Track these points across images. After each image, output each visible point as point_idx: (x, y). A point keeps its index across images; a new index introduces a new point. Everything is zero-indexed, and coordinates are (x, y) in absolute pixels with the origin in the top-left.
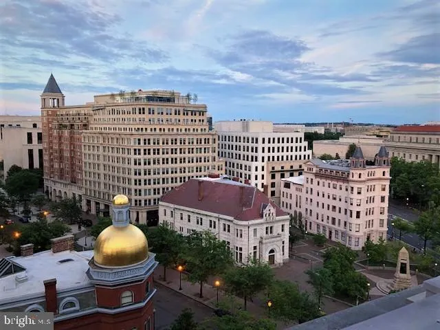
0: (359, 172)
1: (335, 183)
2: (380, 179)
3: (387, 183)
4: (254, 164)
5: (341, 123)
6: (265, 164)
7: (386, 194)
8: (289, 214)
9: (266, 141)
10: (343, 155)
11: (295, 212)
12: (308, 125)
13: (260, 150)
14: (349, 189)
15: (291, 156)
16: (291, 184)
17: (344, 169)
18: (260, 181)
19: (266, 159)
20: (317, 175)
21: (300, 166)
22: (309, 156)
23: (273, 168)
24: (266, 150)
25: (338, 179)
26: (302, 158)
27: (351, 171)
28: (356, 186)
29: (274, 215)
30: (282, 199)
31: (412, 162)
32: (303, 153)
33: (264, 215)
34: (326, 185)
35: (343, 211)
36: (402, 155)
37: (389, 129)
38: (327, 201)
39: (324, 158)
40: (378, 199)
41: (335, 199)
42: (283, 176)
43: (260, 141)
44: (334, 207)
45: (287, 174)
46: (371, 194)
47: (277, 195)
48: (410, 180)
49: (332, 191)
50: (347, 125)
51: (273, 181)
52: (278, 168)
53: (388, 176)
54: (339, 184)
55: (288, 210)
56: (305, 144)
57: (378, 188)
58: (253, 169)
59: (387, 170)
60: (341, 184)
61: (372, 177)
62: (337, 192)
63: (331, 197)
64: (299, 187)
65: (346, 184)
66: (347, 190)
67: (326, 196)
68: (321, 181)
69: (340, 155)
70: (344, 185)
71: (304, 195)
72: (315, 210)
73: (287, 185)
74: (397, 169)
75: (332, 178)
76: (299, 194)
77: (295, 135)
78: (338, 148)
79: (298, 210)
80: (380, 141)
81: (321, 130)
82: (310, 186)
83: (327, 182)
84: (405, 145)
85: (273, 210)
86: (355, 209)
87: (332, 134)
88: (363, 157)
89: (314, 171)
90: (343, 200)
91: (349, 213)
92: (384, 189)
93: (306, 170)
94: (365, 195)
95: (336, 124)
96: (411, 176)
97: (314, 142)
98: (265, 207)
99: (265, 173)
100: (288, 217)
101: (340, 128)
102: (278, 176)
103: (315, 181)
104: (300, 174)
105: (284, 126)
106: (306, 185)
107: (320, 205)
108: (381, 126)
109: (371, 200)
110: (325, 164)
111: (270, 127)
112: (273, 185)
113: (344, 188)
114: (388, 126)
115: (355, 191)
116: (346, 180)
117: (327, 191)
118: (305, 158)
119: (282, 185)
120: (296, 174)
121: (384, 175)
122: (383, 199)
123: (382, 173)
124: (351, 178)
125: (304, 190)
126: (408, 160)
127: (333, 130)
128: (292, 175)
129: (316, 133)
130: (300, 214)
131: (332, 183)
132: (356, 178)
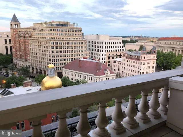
0: (144, 56)
1: (134, 61)
2: (152, 59)
3: (155, 61)
4: (101, 53)
5: (137, 36)
6: (106, 53)
7: (155, 65)
8: (115, 73)
9: (107, 43)
10: (137, 50)
11: (118, 72)
12: (123, 37)
13: (104, 47)
14: (140, 63)
15: (120, 50)
16: (116, 61)
17: (138, 55)
18: (104, 60)
19: (106, 51)
20: (127, 57)
21: (120, 54)
22: (124, 50)
23: (109, 55)
24: (107, 47)
25: (136, 59)
26: (121, 51)
27: (141, 56)
28: (143, 62)
29: (110, 73)
30: (113, 67)
31: (165, 53)
32: (121, 49)
33: (106, 74)
34: (131, 62)
35: (137, 72)
36: (161, 49)
37: (157, 39)
38: (131, 68)
39: (130, 51)
40: (151, 67)
41: (134, 67)
42: (113, 58)
43: (104, 43)
44: (134, 71)
45: (115, 57)
46: (149, 65)
47: (110, 66)
48: (164, 60)
49: (133, 64)
50: (139, 37)
51: (109, 60)
52: (111, 55)
53: (155, 58)
54: (136, 61)
55: (115, 72)
56: (122, 45)
57: (152, 63)
58: (101, 55)
59: (156, 56)
60: (137, 61)
61: (149, 58)
62: (135, 65)
63: (132, 66)
64: (120, 63)
65: (138, 61)
66: (139, 64)
67: (130, 66)
68: (129, 60)
69: (136, 50)
70: (138, 62)
71: (121, 66)
72: (126, 72)
73: (115, 62)
74: (160, 55)
75: (133, 59)
76: (119, 65)
77: (118, 41)
78: (136, 47)
79: (119, 72)
80: (153, 44)
81: (129, 39)
82: (124, 62)
83: (131, 60)
84: (163, 45)
85: (109, 72)
86: (142, 71)
87: (133, 41)
88: (146, 50)
89: (126, 56)
90: (137, 68)
91: (139, 73)
92: (154, 63)
93: (123, 55)
94: (146, 65)
95: (135, 37)
96: (165, 58)
97: (126, 44)
98: (106, 70)
99: (106, 57)
100: (115, 74)
101: (136, 38)
102: (111, 58)
103: (126, 60)
104: (120, 57)
105: (113, 37)
106: (122, 62)
107: (128, 70)
108: (153, 38)
109: (148, 67)
110: (130, 53)
111: (108, 38)
112: (109, 62)
113: (138, 63)
114: (157, 38)
115: (142, 64)
116: (139, 60)
117: (131, 64)
118: (122, 51)
119: (113, 62)
120: (118, 57)
121: (154, 57)
122: (153, 67)
123: (153, 57)
124: (141, 59)
125: (122, 64)
126: (164, 52)
127: (134, 39)
128: (117, 58)
129: (126, 41)
130: (120, 73)
131: (133, 61)
132: (143, 58)
